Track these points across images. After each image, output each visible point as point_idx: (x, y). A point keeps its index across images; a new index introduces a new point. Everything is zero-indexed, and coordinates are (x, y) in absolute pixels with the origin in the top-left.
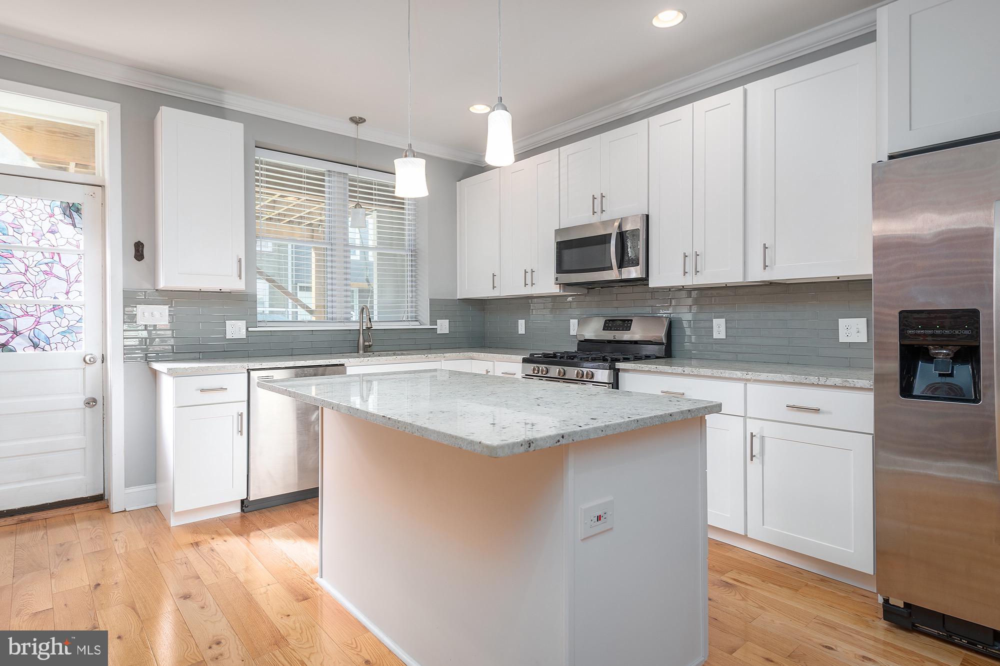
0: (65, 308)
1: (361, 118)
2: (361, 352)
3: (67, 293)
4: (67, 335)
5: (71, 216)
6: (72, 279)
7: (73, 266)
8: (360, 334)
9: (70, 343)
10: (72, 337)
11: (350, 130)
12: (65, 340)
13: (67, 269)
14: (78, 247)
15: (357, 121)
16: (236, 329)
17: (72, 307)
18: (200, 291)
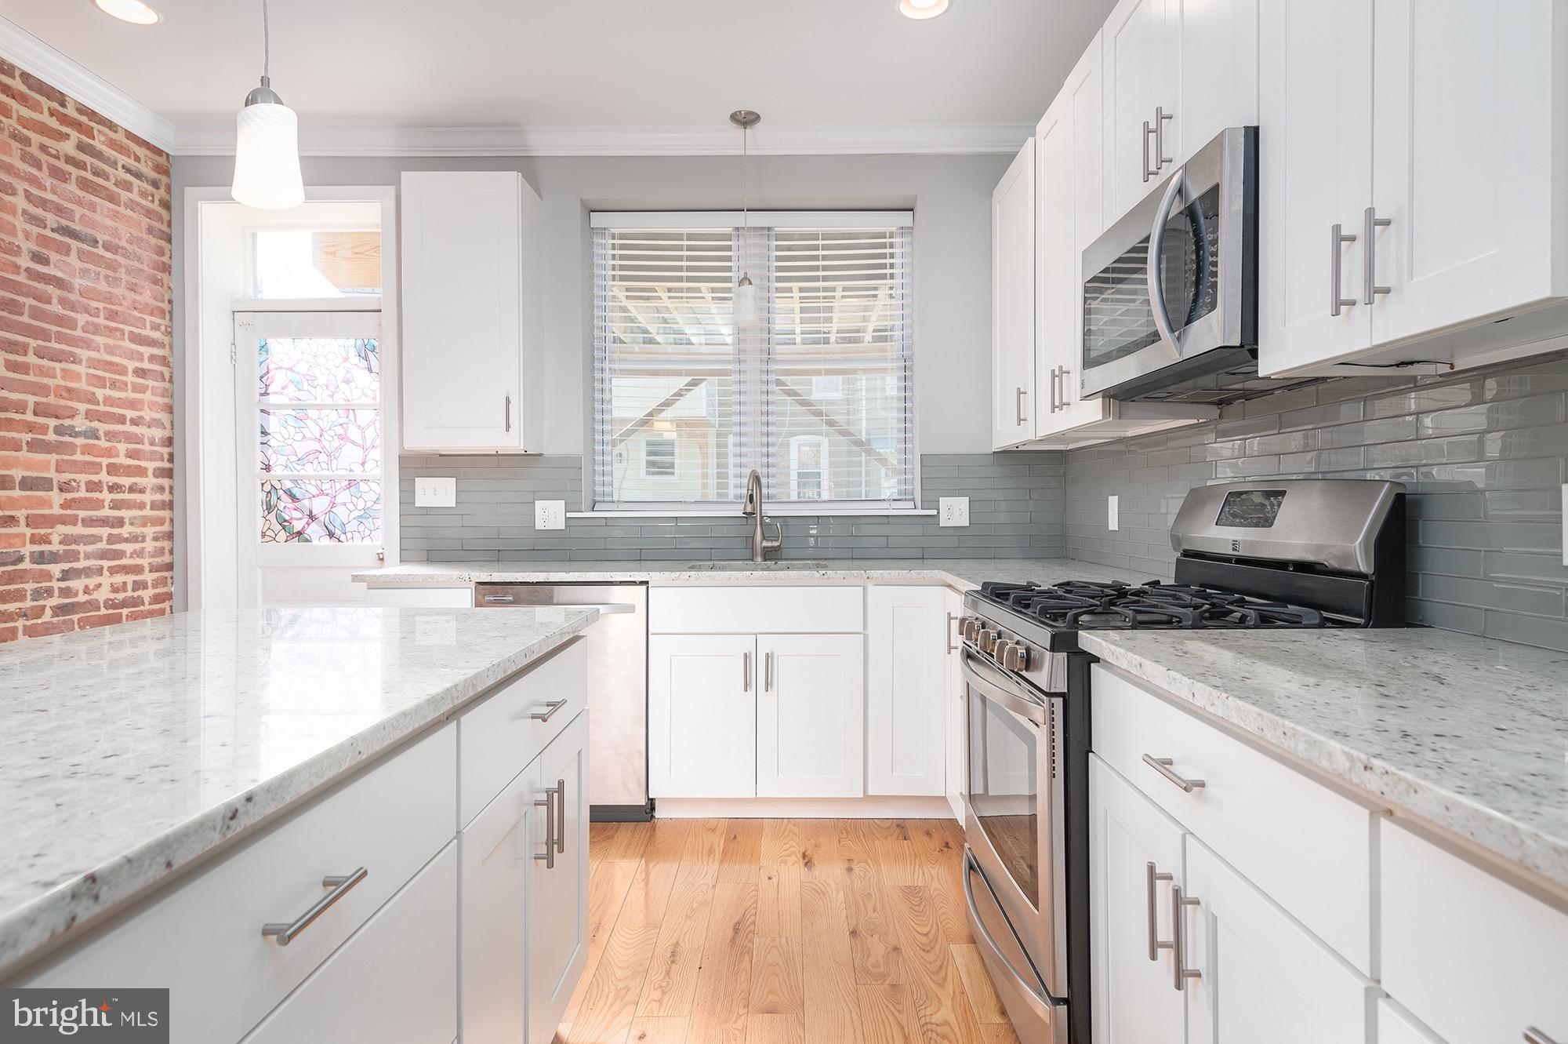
0: (361, 483)
1: (749, 113)
2: (759, 559)
3: (363, 464)
4: (363, 520)
5: (366, 359)
6: (368, 445)
7: (369, 425)
8: (756, 524)
9: (367, 532)
10: (369, 523)
11: (730, 141)
12: (362, 528)
13: (363, 430)
14: (374, 399)
15: (746, 120)
16: (550, 515)
17: (369, 483)
18: (497, 455)
